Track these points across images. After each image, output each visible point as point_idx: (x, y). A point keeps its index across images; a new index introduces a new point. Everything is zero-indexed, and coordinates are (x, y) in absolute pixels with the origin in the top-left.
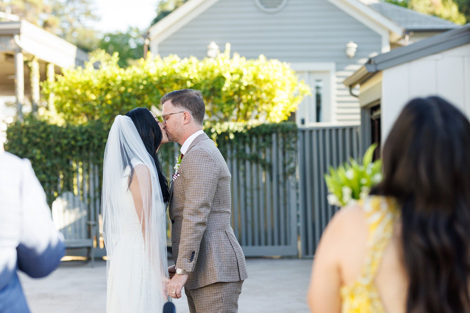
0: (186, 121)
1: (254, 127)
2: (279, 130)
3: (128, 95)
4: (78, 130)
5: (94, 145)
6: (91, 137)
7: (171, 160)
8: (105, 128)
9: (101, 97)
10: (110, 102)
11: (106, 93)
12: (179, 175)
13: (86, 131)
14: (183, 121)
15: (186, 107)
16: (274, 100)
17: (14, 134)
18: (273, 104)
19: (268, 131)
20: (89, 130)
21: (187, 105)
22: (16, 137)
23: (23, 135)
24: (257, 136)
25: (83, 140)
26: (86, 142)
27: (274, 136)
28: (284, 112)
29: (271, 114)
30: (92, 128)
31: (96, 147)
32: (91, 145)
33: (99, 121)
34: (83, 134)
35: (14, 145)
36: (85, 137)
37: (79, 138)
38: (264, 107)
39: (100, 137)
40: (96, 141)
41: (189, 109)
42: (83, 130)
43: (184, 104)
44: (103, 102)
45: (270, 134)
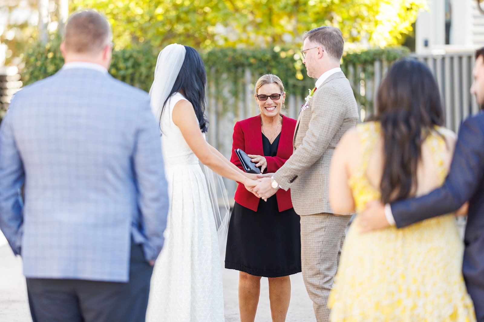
0: (320, 55)
1: (351, 53)
2: (384, 57)
3: (185, 9)
4: (120, 55)
5: (141, 75)
6: (136, 65)
7: (241, 95)
8: (155, 53)
9: (149, 12)
10: (160, 18)
11: (156, 7)
12: (308, 107)
13: (131, 56)
14: (317, 56)
15: (320, 42)
16: (378, 18)
17: (37, 60)
18: (376, 23)
19: (369, 58)
20: (135, 54)
21: (321, 40)
22: (39, 64)
23: (49, 61)
24: (354, 66)
25: (127, 68)
26: (130, 71)
27: (377, 65)
28: (390, 32)
29: (374, 36)
30: (139, 52)
31: (143, 77)
32: (137, 76)
33: (147, 42)
34: (126, 60)
35: (36, 73)
36: (130, 64)
37: (121, 65)
38: (365, 26)
39: (148, 64)
40: (143, 70)
41: (323, 44)
42: (127, 55)
43: (318, 39)
44: (152, 18)
45: (372, 63)
